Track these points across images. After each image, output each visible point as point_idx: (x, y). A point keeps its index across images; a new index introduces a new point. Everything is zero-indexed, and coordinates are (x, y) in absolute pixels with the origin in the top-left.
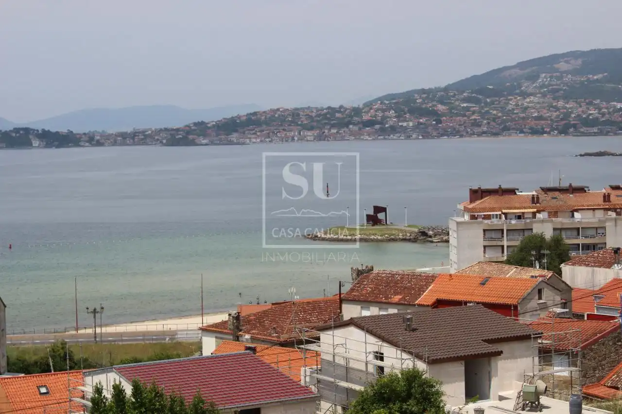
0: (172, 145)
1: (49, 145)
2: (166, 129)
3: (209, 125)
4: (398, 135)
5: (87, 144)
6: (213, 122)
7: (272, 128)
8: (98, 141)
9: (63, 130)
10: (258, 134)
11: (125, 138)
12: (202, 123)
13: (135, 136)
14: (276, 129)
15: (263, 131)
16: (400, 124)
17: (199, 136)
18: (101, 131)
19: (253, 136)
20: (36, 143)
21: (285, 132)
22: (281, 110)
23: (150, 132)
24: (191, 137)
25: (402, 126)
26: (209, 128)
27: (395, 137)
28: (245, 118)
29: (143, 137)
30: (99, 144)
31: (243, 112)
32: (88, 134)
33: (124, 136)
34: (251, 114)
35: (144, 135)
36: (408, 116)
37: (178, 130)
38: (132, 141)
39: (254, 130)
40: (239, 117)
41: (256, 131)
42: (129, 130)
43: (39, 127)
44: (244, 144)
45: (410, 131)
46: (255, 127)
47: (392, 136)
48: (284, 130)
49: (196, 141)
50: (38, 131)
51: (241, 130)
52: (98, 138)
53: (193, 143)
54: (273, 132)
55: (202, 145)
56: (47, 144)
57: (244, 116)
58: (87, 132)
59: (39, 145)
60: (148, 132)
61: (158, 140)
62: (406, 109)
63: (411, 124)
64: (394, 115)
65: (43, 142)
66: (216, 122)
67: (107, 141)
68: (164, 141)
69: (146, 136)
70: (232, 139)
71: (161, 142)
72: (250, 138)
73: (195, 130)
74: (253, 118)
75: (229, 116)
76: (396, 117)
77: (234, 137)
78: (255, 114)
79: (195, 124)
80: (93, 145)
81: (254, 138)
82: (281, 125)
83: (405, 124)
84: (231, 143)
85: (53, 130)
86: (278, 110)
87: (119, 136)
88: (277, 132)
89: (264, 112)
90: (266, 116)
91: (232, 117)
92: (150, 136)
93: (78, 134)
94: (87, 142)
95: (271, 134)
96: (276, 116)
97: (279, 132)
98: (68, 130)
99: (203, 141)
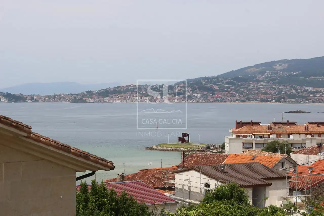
0: (75, 102)
1: (10, 101)
2: (71, 94)
3: (94, 93)
4: (192, 100)
5: (30, 101)
6: (96, 91)
7: (127, 95)
8: (36, 99)
9: (17, 93)
10: (120, 98)
11: (50, 98)
12: (90, 92)
13: (55, 97)
14: (129, 96)
15: (122, 96)
16: (193, 95)
17: (88, 98)
18: (37, 95)
19: (117, 99)
20: (3, 100)
21: (133, 98)
22: (131, 86)
23: (63, 96)
24: (84, 99)
25: (194, 96)
26: (94, 94)
27: (191, 101)
28: (112, 90)
29: (59, 98)
30: (36, 101)
31: (112, 87)
32: (30, 95)
33: (49, 97)
34: (116, 87)
35: (60, 97)
36: (197, 90)
37: (78, 95)
38: (53, 100)
39: (117, 96)
40: (110, 89)
41: (118, 96)
42: (52, 94)
43: (5, 92)
44: (112, 103)
45: (199, 98)
46: (118, 95)
47: (189, 101)
48: (133, 96)
49: (87, 100)
50: (4, 93)
51: (111, 96)
52: (36, 98)
53: (85, 102)
54: (127, 97)
55: (90, 103)
56: (9, 100)
57: (112, 88)
58: (30, 94)
59: (5, 101)
60: (62, 95)
61: (67, 100)
62: (197, 87)
63: (199, 95)
64: (190, 90)
65: (7, 99)
66: (98, 91)
67: (40, 99)
68: (71, 100)
69: (61, 98)
70: (106, 100)
71: (69, 101)
72: (115, 100)
73: (87, 95)
74: (117, 89)
75: (105, 88)
76: (191, 91)
77: (107, 99)
78: (118, 87)
79: (87, 92)
80: (33, 101)
81: (117, 100)
82: (131, 94)
83: (196, 95)
84: (105, 102)
85: (12, 93)
86: (130, 86)
87: (47, 97)
88: (130, 97)
89: (123, 87)
90: (124, 89)
91: (106, 89)
92: (63, 98)
93: (25, 96)
94: (30, 100)
95: (126, 98)
96: (129, 89)
97: (131, 97)
98: (20, 93)
99: (90, 101)
